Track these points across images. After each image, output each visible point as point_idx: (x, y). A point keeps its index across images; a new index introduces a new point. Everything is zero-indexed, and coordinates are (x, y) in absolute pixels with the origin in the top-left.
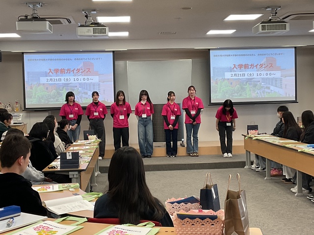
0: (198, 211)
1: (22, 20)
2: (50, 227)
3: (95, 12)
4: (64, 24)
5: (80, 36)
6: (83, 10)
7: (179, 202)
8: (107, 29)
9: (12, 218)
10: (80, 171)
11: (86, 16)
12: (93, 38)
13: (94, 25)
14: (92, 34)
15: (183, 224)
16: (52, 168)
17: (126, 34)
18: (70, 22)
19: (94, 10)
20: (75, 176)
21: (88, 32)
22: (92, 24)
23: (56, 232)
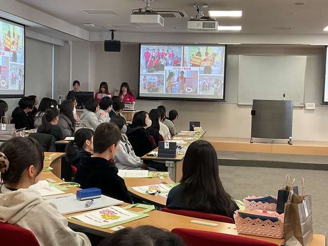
0: (262, 211)
1: (135, 13)
2: (116, 212)
3: (207, 7)
4: (178, 17)
5: (190, 29)
6: (195, 4)
7: (257, 201)
8: (216, 23)
9: (92, 199)
10: (176, 161)
11: (198, 10)
12: (202, 32)
13: (204, 19)
14: (201, 28)
15: (244, 223)
16: (151, 155)
17: (238, 28)
18: (183, 15)
19: (205, 5)
20: (171, 165)
21: (198, 26)
22: (202, 18)
23: (118, 217)
